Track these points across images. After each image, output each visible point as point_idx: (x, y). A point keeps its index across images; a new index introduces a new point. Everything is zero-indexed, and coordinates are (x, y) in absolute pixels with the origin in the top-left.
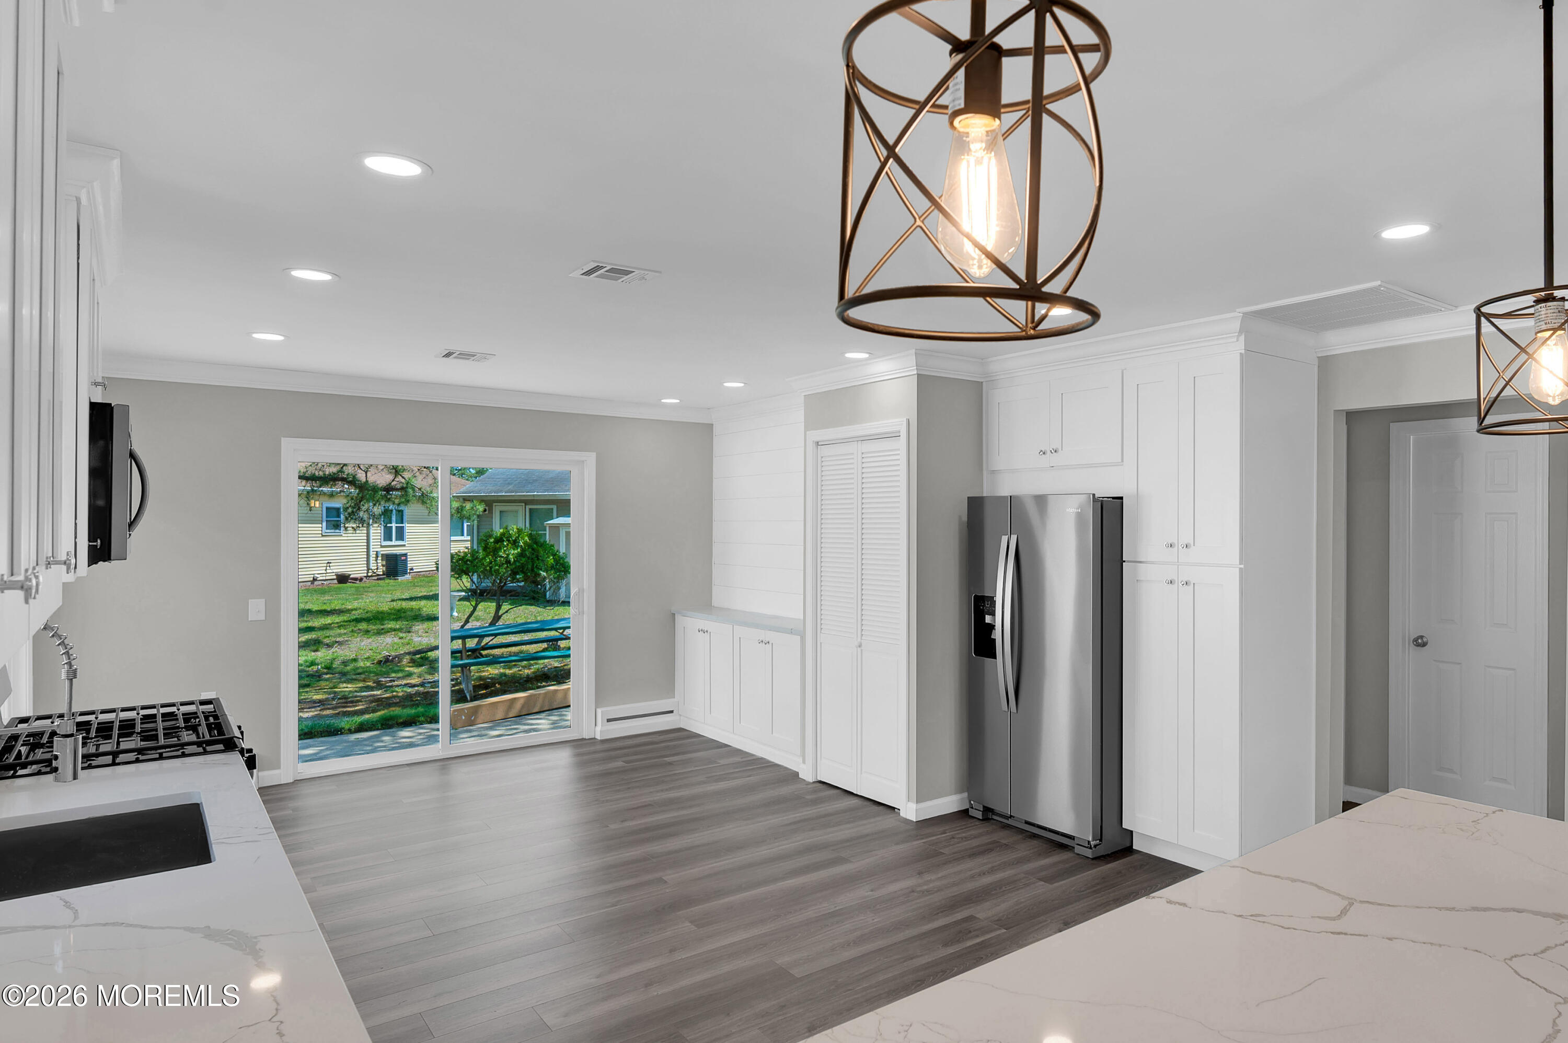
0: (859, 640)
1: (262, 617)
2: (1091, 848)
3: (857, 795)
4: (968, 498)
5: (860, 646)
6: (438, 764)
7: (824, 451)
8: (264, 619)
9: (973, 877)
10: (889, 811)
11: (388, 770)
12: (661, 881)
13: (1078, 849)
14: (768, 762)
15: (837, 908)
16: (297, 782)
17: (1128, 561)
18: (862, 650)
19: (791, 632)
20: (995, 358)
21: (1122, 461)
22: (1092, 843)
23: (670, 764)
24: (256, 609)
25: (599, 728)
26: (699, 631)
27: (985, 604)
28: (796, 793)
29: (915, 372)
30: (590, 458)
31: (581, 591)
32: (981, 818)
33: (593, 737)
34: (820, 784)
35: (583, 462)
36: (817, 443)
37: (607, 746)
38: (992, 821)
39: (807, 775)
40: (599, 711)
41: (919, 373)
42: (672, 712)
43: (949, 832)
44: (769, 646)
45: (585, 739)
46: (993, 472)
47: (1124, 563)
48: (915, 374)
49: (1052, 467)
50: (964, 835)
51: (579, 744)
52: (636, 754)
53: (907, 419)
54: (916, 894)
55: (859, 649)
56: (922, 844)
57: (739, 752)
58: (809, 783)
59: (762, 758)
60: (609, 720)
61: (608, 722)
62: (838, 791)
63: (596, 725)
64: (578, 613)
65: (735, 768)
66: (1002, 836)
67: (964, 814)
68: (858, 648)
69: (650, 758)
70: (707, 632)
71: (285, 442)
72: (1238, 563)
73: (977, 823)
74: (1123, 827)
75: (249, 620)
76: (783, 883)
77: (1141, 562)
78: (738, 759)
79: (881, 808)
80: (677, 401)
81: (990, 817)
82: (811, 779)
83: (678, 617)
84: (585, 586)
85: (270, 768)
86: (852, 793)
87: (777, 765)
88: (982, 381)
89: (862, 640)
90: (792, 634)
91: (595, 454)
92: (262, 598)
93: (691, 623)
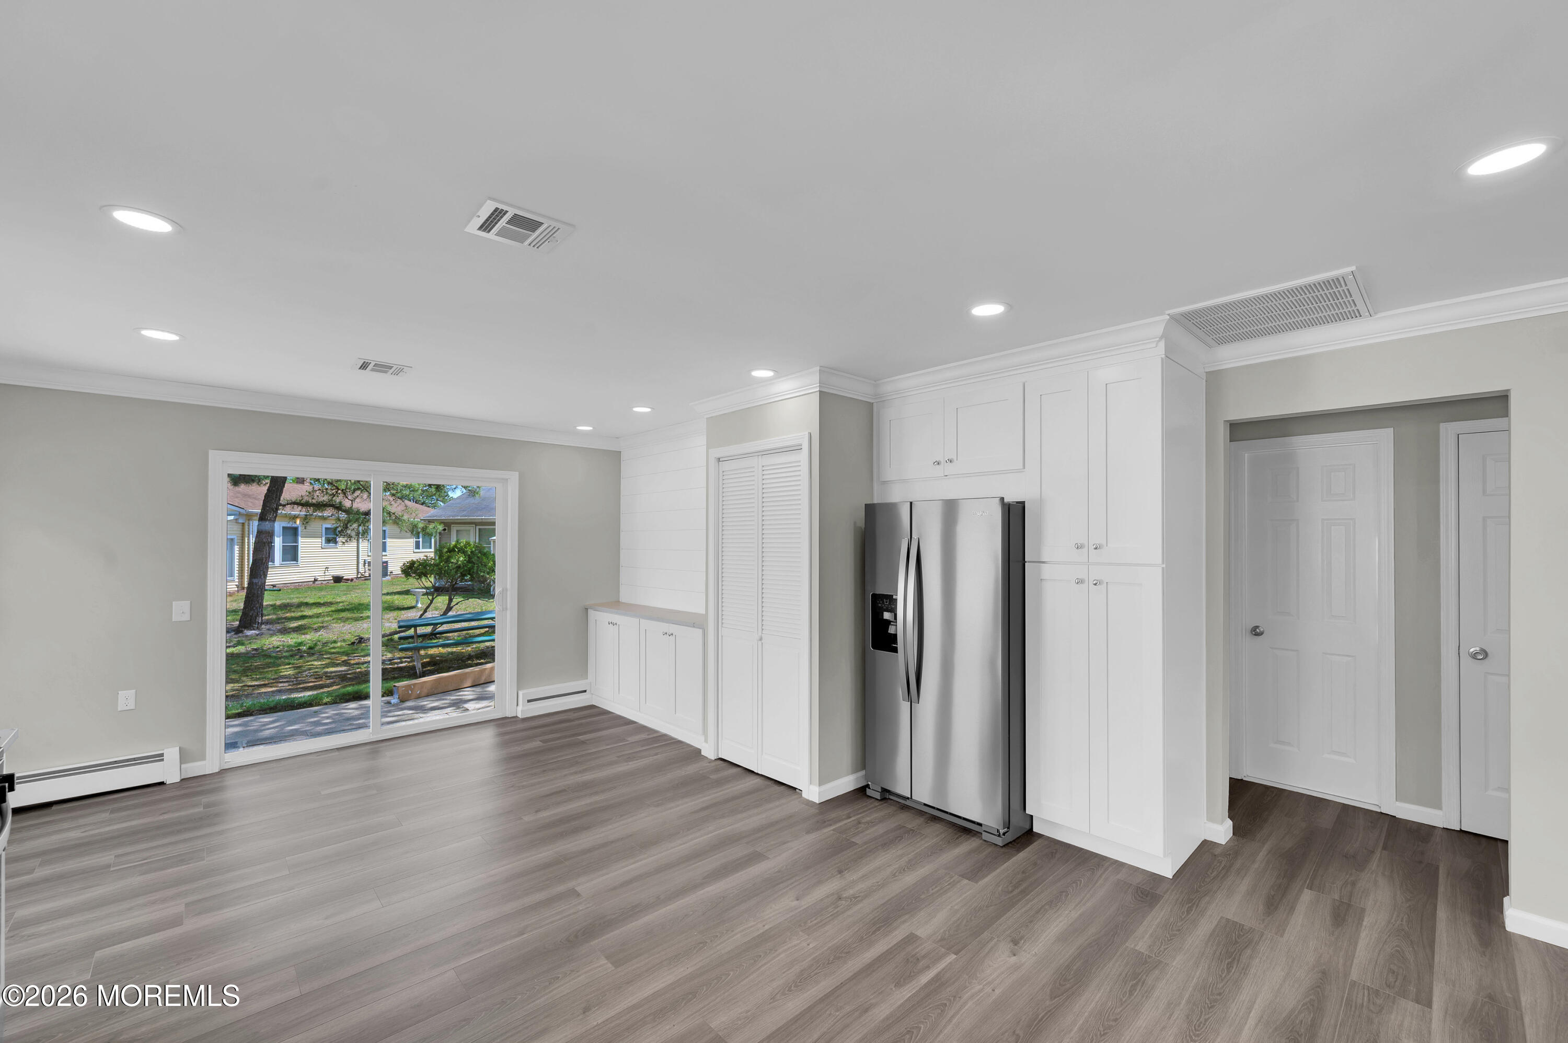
0: (760, 634)
1: (186, 617)
2: (999, 836)
3: (758, 774)
4: (865, 504)
5: (761, 639)
6: (368, 747)
7: (725, 466)
8: (189, 619)
9: (894, 875)
10: (791, 792)
11: (317, 756)
12: (574, 893)
13: (985, 836)
14: (672, 738)
15: (767, 927)
16: (223, 772)
17: (1032, 562)
18: (762, 643)
19: (694, 625)
20: (886, 380)
21: (1024, 468)
22: (1001, 831)
23: (583, 742)
24: (181, 610)
25: (520, 708)
26: (609, 624)
27: (883, 602)
28: (701, 772)
29: (818, 389)
30: (514, 477)
31: (505, 590)
32: (879, 798)
33: (515, 715)
34: (722, 762)
35: (507, 479)
36: (719, 460)
37: (527, 723)
38: (889, 801)
39: (709, 752)
40: (521, 693)
41: (821, 390)
42: (585, 691)
43: (854, 816)
44: (672, 638)
45: (508, 717)
46: (884, 483)
47: (1026, 564)
48: (817, 391)
49: (946, 476)
50: (868, 819)
51: (503, 723)
52: (552, 732)
53: (809, 433)
54: (844, 902)
55: (760, 643)
56: (832, 832)
57: (644, 729)
58: (711, 761)
59: (665, 735)
60: (529, 701)
61: (528, 702)
62: (739, 769)
63: (517, 705)
64: (502, 609)
65: (642, 747)
66: (903, 818)
67: (861, 792)
68: (759, 642)
69: (565, 737)
70: (616, 624)
71: (212, 453)
72: (1161, 563)
73: (877, 803)
74: (1027, 812)
75: (173, 620)
76: (702, 892)
77: (1043, 562)
78: (643, 736)
79: (782, 788)
80: (591, 428)
81: (887, 797)
82: (712, 757)
83: (591, 612)
84: (509, 587)
85: (194, 760)
86: (753, 772)
87: (680, 742)
88: (873, 401)
89: (762, 633)
90: (694, 627)
91: (517, 473)
92: (186, 601)
93: (602, 617)
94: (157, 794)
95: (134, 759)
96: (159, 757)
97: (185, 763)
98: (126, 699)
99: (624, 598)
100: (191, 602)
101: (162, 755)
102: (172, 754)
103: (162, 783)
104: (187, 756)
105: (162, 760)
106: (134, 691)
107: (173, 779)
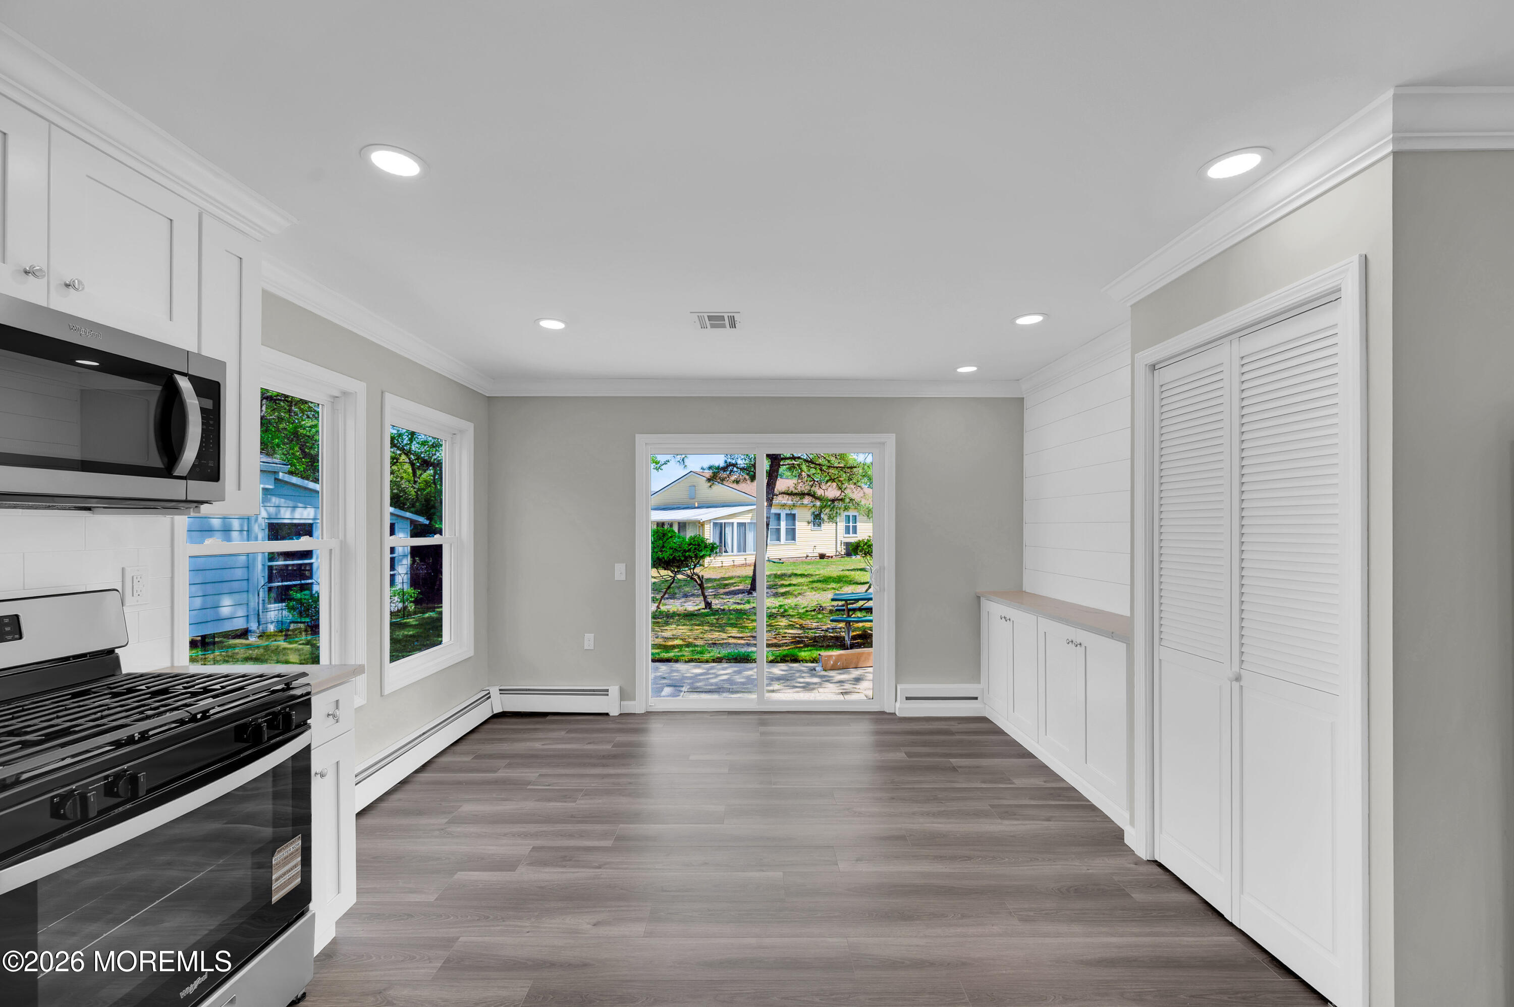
0: (1236, 668)
1: (623, 578)
3: (1232, 925)
5: (1238, 678)
6: (756, 717)
7: (1166, 375)
8: (624, 579)
11: (711, 716)
14: (1081, 798)
16: (648, 714)
18: (1241, 687)
19: (1112, 635)
23: (954, 769)
24: (620, 572)
25: (898, 705)
26: (1001, 619)
29: (1390, 148)
30: (892, 439)
33: (893, 712)
34: (1161, 872)
35: (884, 444)
36: (1153, 367)
37: (900, 727)
39: (1140, 844)
40: (899, 686)
41: (1396, 150)
42: (976, 698)
44: (1080, 650)
45: (887, 713)
48: (1386, 156)
51: (878, 719)
52: (925, 744)
53: (1360, 256)
55: (1236, 685)
57: (1043, 769)
58: (1138, 861)
59: (1073, 789)
60: (907, 698)
61: (906, 699)
63: (896, 701)
64: (879, 590)
65: (1031, 799)
68: (1234, 683)
69: (936, 755)
70: (1010, 620)
71: (637, 437)
75: (616, 579)
78: (1039, 782)
80: (973, 370)
82: (1143, 853)
83: (983, 600)
84: (886, 564)
85: (628, 699)
86: (1221, 916)
87: (1093, 808)
89: (1241, 669)
90: (1112, 638)
91: (894, 435)
92: (623, 563)
93: (994, 609)
94: (602, 724)
95: (594, 690)
96: (605, 692)
97: (623, 700)
98: (589, 641)
99: (1027, 587)
100: (626, 565)
101: (607, 691)
102: (614, 691)
103: (607, 714)
104: (625, 695)
105: (608, 695)
106: (593, 635)
107: (614, 712)
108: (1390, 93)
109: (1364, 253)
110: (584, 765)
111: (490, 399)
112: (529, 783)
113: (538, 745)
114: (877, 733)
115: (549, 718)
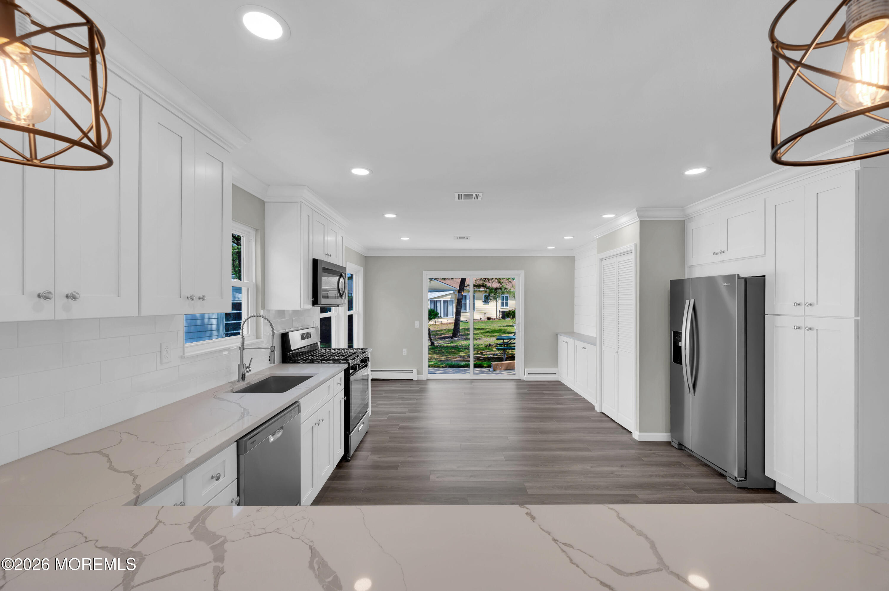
1: (418, 327)
2: (737, 481)
3: (616, 422)
4: (671, 281)
5: (617, 353)
6: (469, 381)
7: (605, 262)
10: (628, 433)
13: (729, 479)
14: (586, 400)
15: (569, 470)
16: (427, 380)
17: (770, 314)
18: (618, 355)
19: (592, 343)
20: (689, 206)
21: (765, 254)
22: (738, 478)
23: (544, 394)
24: (417, 324)
26: (566, 343)
27: (678, 336)
30: (522, 273)
31: (519, 323)
32: (677, 448)
33: (524, 379)
34: (602, 414)
35: (519, 274)
36: (602, 260)
37: (526, 383)
38: (684, 451)
39: (598, 409)
40: (525, 369)
41: (640, 220)
42: (556, 374)
43: (653, 451)
44: (586, 350)
45: (521, 380)
46: (691, 267)
47: (766, 316)
48: (638, 221)
49: (722, 261)
50: (661, 454)
51: (519, 381)
52: (534, 388)
53: (635, 243)
54: (612, 475)
55: (617, 354)
56: (634, 452)
57: (576, 394)
58: (598, 413)
59: (584, 399)
60: (529, 374)
62: (609, 419)
63: (524, 375)
64: (518, 332)
65: (569, 400)
66: (686, 461)
67: (669, 444)
69: (538, 390)
70: (569, 343)
71: (423, 271)
72: (854, 316)
73: (674, 450)
74: (765, 475)
75: (415, 327)
76: (553, 452)
77: (777, 315)
78: (573, 397)
79: (625, 431)
80: (554, 248)
81: (683, 449)
82: (599, 411)
83: (558, 335)
84: (521, 322)
85: (420, 374)
86: (614, 421)
87: (589, 402)
88: (684, 219)
89: (618, 350)
90: (593, 345)
91: (524, 271)
92: (418, 321)
93: (562, 338)
94: (411, 382)
95: (407, 371)
96: (411, 371)
97: (418, 375)
98: (405, 351)
99: (576, 331)
101: (412, 371)
102: (415, 371)
103: (412, 380)
104: (419, 373)
105: (413, 372)
106: (406, 349)
107: (415, 379)
108: (635, 209)
109: (636, 243)
110: (413, 393)
111: (365, 256)
112: (396, 397)
113: (392, 388)
114: (518, 385)
115: (390, 381)
